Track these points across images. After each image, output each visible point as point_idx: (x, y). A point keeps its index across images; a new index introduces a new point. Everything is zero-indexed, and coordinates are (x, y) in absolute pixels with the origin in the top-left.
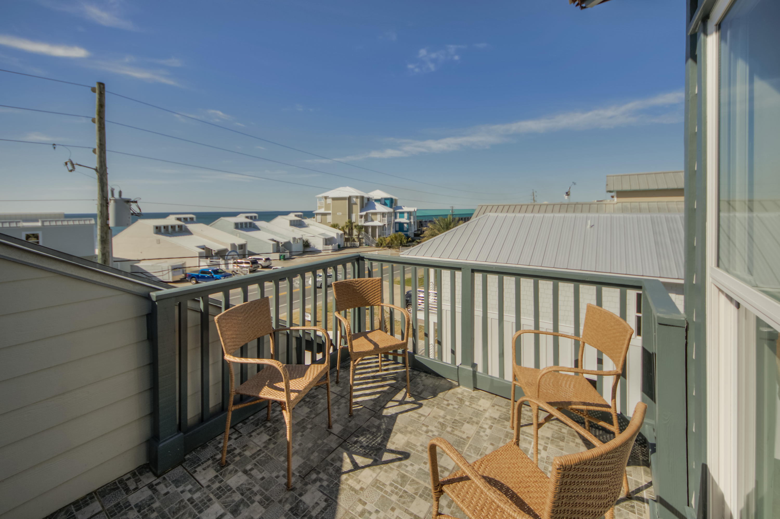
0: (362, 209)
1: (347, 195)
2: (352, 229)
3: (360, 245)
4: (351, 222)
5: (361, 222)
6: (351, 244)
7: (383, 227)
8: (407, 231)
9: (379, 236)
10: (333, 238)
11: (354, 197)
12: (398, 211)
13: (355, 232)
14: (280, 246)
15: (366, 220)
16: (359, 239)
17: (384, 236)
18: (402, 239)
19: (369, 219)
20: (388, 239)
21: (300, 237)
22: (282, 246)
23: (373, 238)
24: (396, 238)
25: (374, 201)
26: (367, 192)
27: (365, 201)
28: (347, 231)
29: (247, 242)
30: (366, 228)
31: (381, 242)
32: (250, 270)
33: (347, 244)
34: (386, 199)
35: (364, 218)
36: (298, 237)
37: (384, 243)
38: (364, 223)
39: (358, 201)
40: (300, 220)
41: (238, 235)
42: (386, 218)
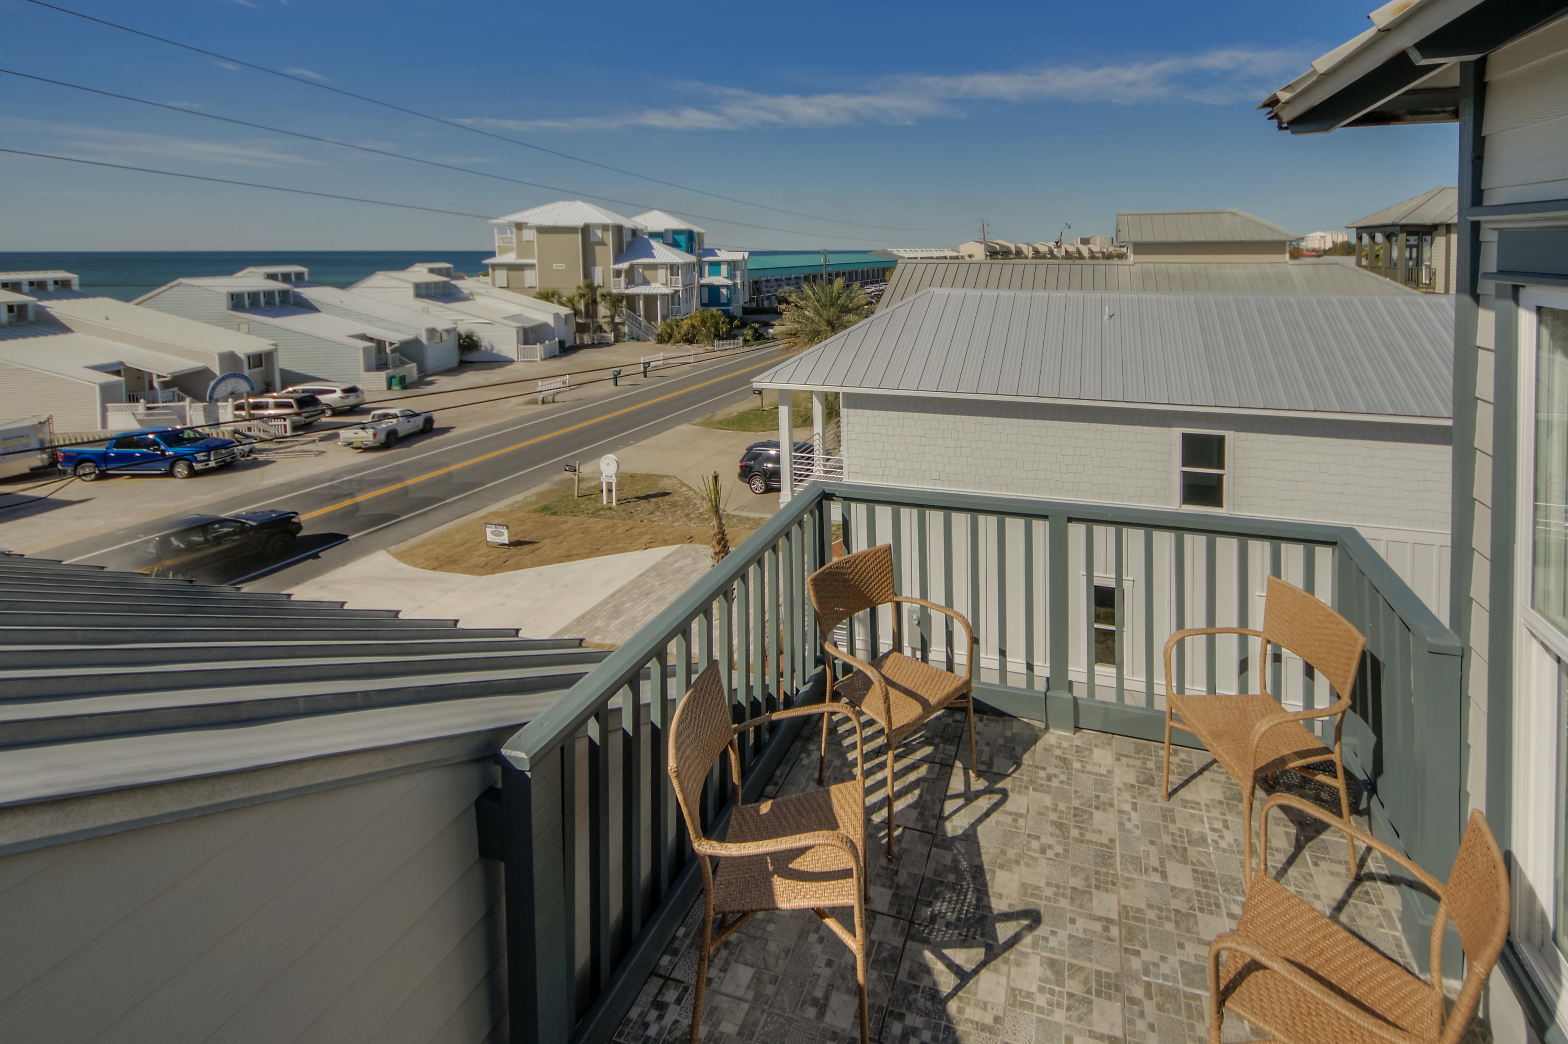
0: (619, 255)
1: (580, 223)
2: (595, 302)
3: (617, 341)
4: (591, 288)
5: (619, 287)
6: (594, 339)
7: (673, 298)
8: (728, 304)
9: (664, 318)
10: (545, 325)
11: (597, 226)
12: (705, 259)
13: (603, 310)
14: (388, 351)
15: (631, 282)
16: (615, 327)
17: (678, 317)
18: (717, 323)
19: (638, 279)
20: (685, 325)
21: (449, 326)
22: (393, 351)
23: (650, 323)
24: (704, 322)
25: (646, 237)
26: (629, 216)
27: (627, 238)
28: (582, 306)
29: (276, 345)
30: (631, 300)
31: (669, 330)
32: (293, 422)
33: (581, 339)
34: (676, 232)
35: (626, 277)
36: (441, 326)
37: (676, 332)
38: (626, 288)
39: (609, 238)
40: (444, 283)
41: (244, 327)
42: (680, 277)
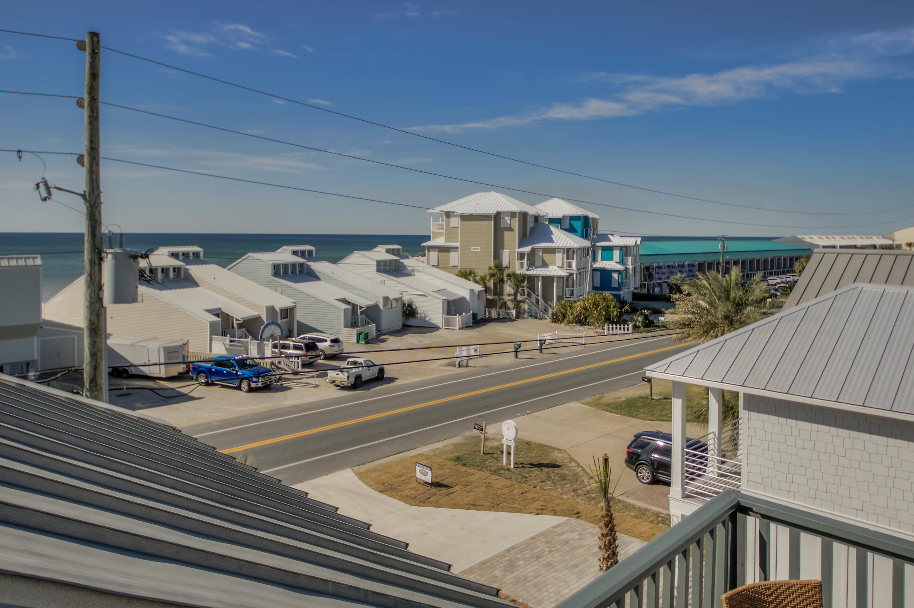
0: (523, 240)
1: (492, 211)
2: (502, 281)
3: (518, 317)
4: (499, 267)
5: (522, 268)
6: (499, 314)
7: (567, 280)
8: (619, 289)
9: (559, 298)
10: (462, 300)
11: (506, 213)
12: (598, 244)
13: (508, 288)
14: (359, 313)
15: (532, 264)
16: (517, 304)
17: (571, 299)
18: (609, 307)
19: (538, 262)
20: (578, 306)
21: (398, 296)
22: (362, 313)
23: (546, 303)
24: (596, 304)
25: (547, 223)
26: (532, 204)
27: (531, 224)
28: (491, 284)
29: (295, 303)
30: (531, 279)
31: (563, 311)
32: (302, 361)
33: (490, 313)
34: (573, 218)
35: (528, 260)
36: (393, 296)
37: (569, 313)
38: (528, 270)
39: (516, 224)
40: (396, 261)
41: (279, 288)
42: (575, 261)
